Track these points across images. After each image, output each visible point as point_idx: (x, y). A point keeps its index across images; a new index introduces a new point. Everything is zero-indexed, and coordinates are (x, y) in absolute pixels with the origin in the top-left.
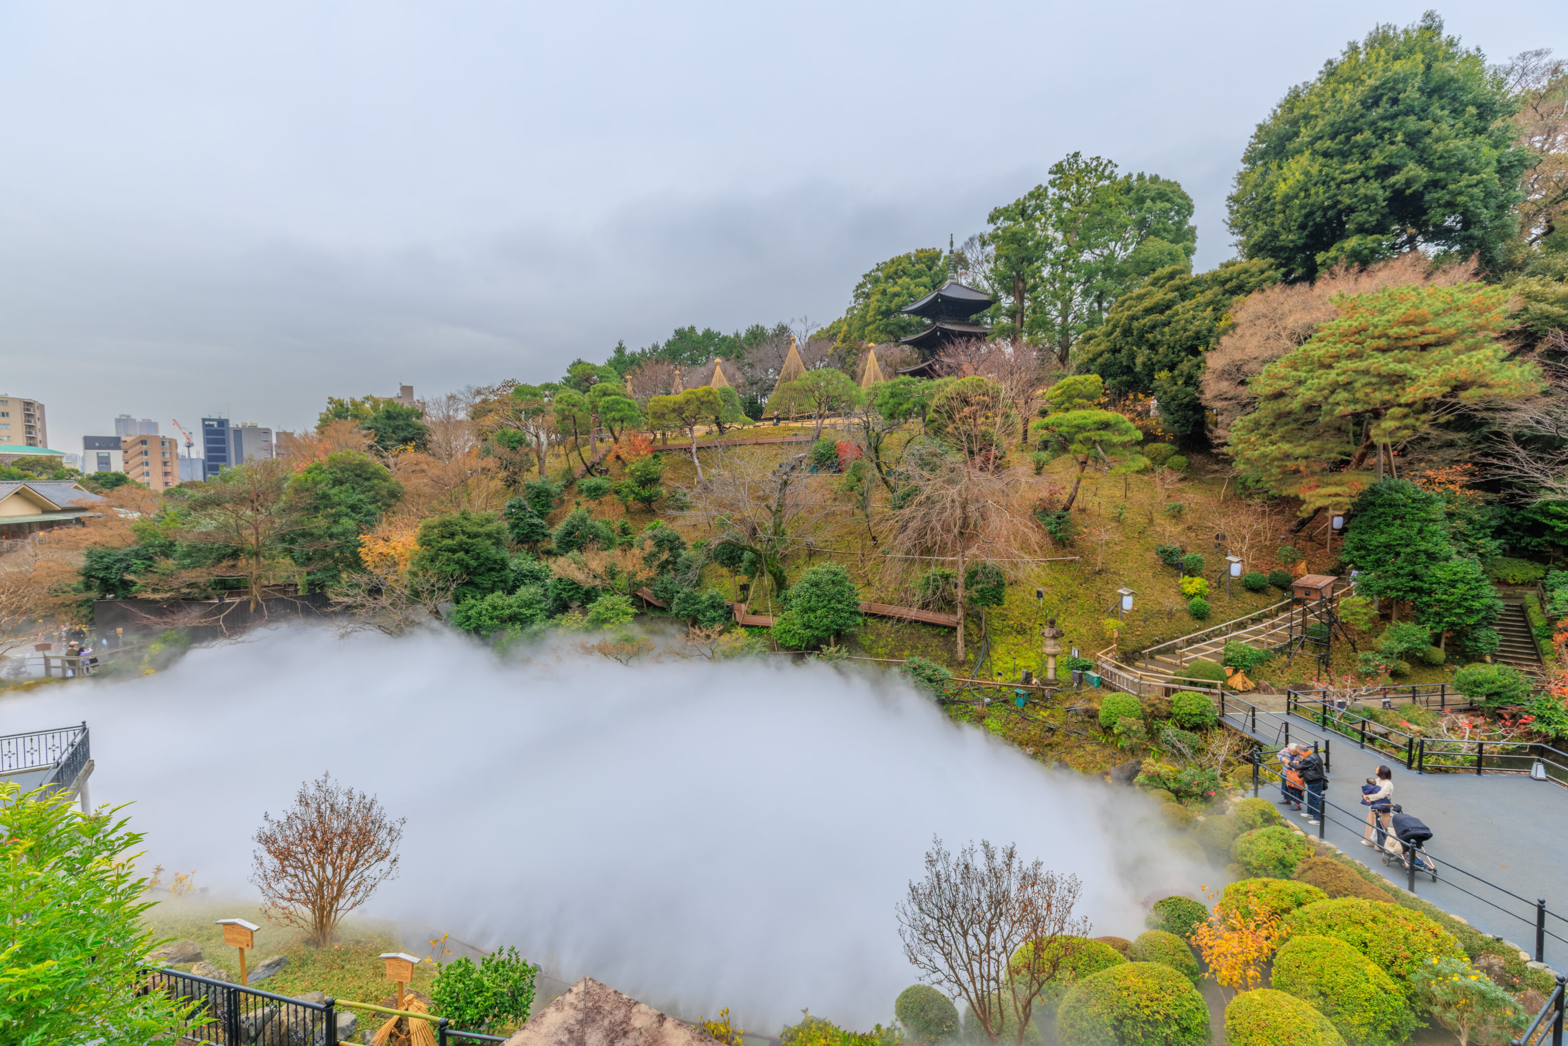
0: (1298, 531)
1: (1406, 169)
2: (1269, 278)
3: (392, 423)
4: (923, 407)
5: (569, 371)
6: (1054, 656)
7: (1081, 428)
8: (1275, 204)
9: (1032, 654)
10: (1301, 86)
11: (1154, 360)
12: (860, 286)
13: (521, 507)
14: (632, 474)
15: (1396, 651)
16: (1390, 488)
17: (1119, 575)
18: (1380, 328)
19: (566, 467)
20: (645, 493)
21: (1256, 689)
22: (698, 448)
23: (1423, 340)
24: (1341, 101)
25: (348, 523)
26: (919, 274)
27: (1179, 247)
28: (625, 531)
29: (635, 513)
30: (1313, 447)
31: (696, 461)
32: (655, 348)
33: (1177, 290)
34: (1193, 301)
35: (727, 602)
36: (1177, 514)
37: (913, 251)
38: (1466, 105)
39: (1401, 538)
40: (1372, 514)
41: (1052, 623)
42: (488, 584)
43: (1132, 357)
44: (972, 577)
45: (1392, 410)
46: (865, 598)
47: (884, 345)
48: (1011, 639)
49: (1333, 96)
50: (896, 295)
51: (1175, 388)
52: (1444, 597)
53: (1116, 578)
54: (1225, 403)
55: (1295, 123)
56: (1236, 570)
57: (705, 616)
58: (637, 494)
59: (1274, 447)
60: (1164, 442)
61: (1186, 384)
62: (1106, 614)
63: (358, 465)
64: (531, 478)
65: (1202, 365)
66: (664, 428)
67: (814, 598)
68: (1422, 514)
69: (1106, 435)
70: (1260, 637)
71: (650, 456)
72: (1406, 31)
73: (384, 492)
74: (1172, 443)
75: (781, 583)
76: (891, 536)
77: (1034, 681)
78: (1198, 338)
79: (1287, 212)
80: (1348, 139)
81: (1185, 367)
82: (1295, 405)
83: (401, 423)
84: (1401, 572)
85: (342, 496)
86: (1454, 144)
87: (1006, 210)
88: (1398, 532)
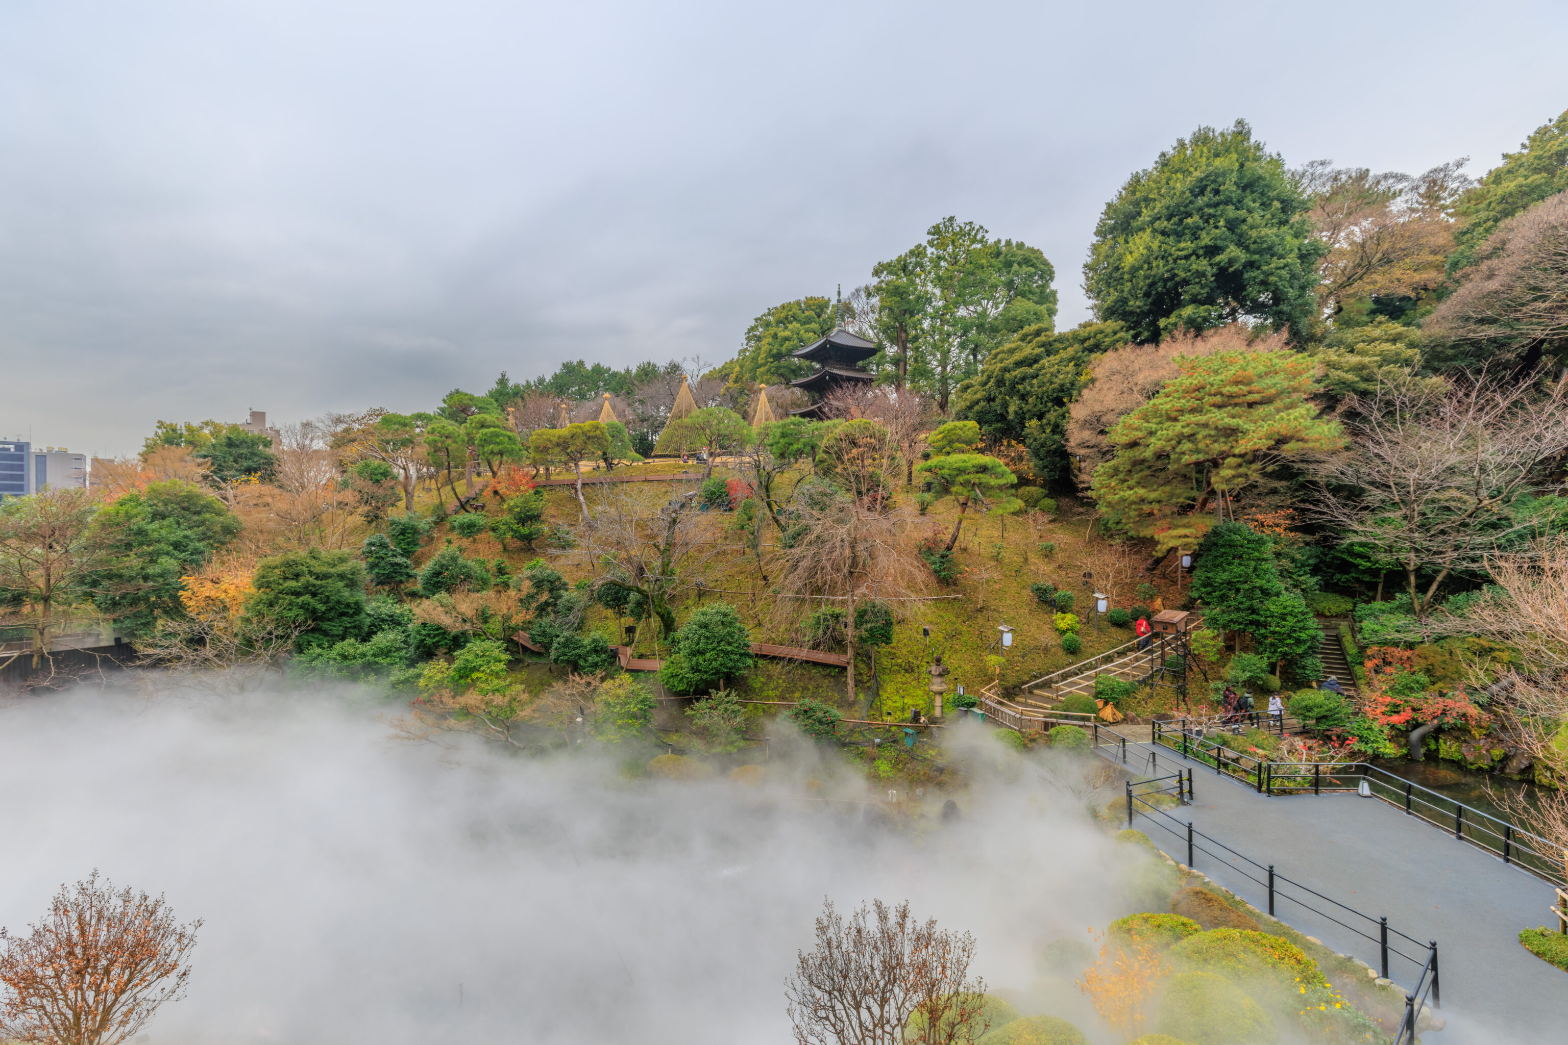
0: (1153, 569)
1: (1228, 250)
2: (1121, 338)
3: (233, 451)
4: (813, 448)
5: (444, 401)
6: (941, 693)
7: (961, 471)
8: (1123, 273)
9: (920, 692)
10: (1141, 173)
11: (1025, 410)
12: (752, 329)
13: (383, 545)
14: (510, 510)
15: (1241, 680)
16: (1229, 530)
17: (999, 612)
18: (1215, 387)
19: (437, 502)
20: (525, 531)
21: (1125, 720)
22: (584, 485)
23: (1250, 398)
24: (1174, 188)
25: (168, 563)
26: (809, 321)
27: (1042, 308)
28: (501, 571)
29: (513, 552)
30: (1164, 492)
31: (581, 498)
32: (541, 381)
33: (1043, 346)
34: (1057, 357)
35: (611, 646)
36: (1048, 554)
37: (803, 299)
38: (1272, 200)
39: (1240, 576)
40: (1215, 553)
41: (938, 661)
42: (339, 631)
43: (1005, 405)
44: (861, 616)
45: (1228, 460)
46: (755, 639)
47: (775, 387)
48: (900, 678)
49: (1168, 184)
50: (787, 339)
51: (1044, 435)
52: (1277, 629)
53: (996, 615)
54: (1088, 450)
55: (1137, 204)
56: (1102, 606)
57: (586, 661)
58: (515, 532)
59: (1131, 492)
60: (1035, 485)
61: (1054, 432)
62: (988, 651)
63: (187, 496)
64: (397, 513)
65: (1067, 415)
66: (547, 464)
67: (703, 640)
68: (1256, 554)
69: (985, 478)
70: (1125, 670)
71: (531, 491)
72: (1222, 134)
73: (218, 528)
74: (1042, 486)
75: (668, 624)
76: (782, 576)
77: (923, 719)
78: (1063, 391)
79: (1134, 281)
80: (1181, 221)
81: (1052, 416)
82: (1148, 453)
83: (244, 451)
84: (1242, 606)
85: (163, 532)
86: (1264, 231)
87: (889, 265)
88: (1238, 570)
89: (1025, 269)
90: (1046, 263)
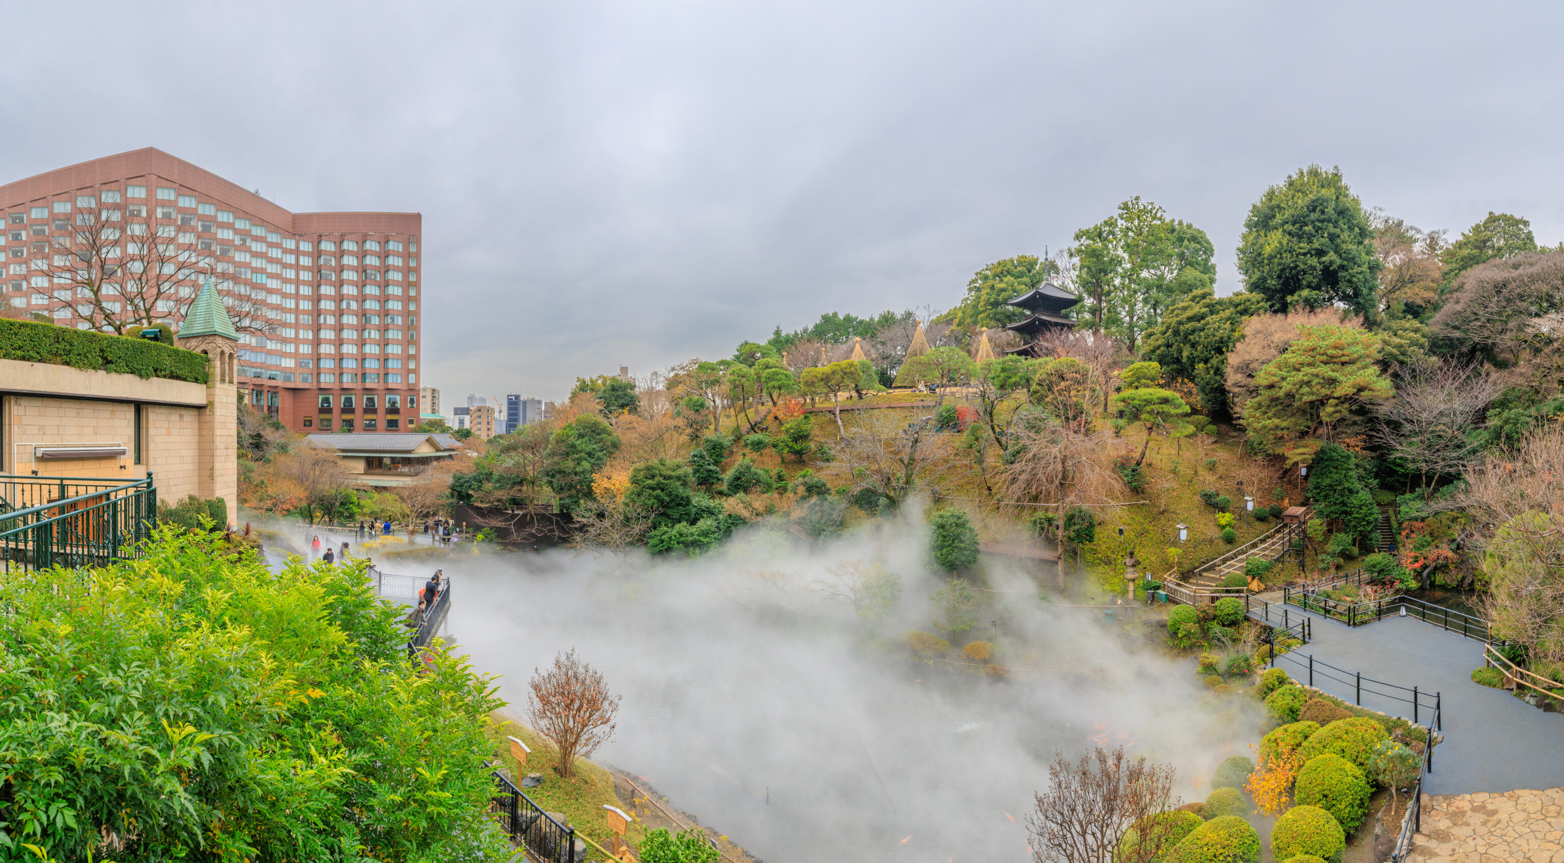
0: (1283, 477)
3: (615, 393)
4: (1028, 381)
5: (738, 350)
7: (1148, 402)
8: (1264, 258)
11: (1195, 355)
12: (973, 281)
13: (701, 456)
14: (787, 431)
16: (1330, 449)
17: (1177, 514)
18: (1324, 348)
19: (735, 425)
20: (797, 447)
21: (1267, 589)
22: (842, 411)
23: (1343, 359)
25: (586, 465)
26: (1021, 275)
27: (1206, 277)
28: (780, 478)
29: (789, 463)
30: (1291, 421)
31: (840, 421)
32: (805, 330)
33: (1207, 306)
34: (1218, 316)
36: (1212, 467)
37: (1016, 257)
39: (1337, 480)
40: (1322, 466)
41: (1131, 554)
42: (676, 515)
43: (1180, 352)
44: (1070, 520)
45: (1330, 400)
46: (982, 538)
47: (993, 330)
48: (1100, 569)
50: (1003, 290)
51: (1208, 376)
52: (1357, 514)
53: (1175, 516)
54: (1240, 389)
56: (1250, 506)
58: (791, 448)
59: (1270, 421)
60: (1202, 414)
61: (1215, 374)
62: (1168, 545)
63: (593, 423)
64: (710, 434)
65: (1225, 362)
66: (813, 394)
67: (941, 538)
69: (1166, 408)
70: (1266, 553)
71: (802, 416)
73: (609, 444)
74: (1207, 415)
76: (1003, 487)
78: (1222, 342)
79: (1271, 265)
81: (1215, 361)
82: (1281, 393)
83: (620, 392)
85: (583, 445)
87: (1088, 231)
88: (1336, 476)
89: (1193, 245)
90: (1208, 242)
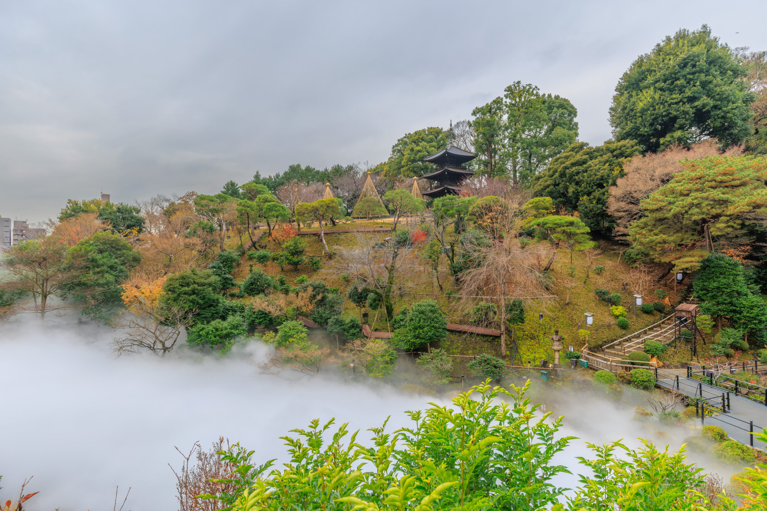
0: (660, 281)
1: (702, 99)
2: (636, 150)
3: (121, 215)
4: (459, 212)
5: (224, 188)
6: (558, 351)
8: (636, 113)
9: (542, 351)
10: (644, 56)
11: (579, 191)
12: (396, 146)
13: (219, 268)
14: (287, 248)
15: (728, 343)
16: (717, 258)
17: (578, 305)
18: (711, 177)
19: (240, 243)
20: (295, 259)
21: (664, 366)
23: (733, 183)
24: (668, 64)
25: (109, 277)
26: (431, 141)
27: (571, 132)
28: (282, 283)
29: (287, 272)
30: (678, 237)
31: (324, 241)
32: (277, 176)
33: (587, 154)
34: (596, 160)
35: (358, 324)
36: (599, 272)
37: (427, 129)
38: (727, 70)
39: (725, 284)
40: (709, 272)
42: (209, 315)
43: (566, 188)
45: (722, 218)
48: (528, 342)
49: (663, 61)
50: (419, 151)
51: (592, 205)
52: (748, 314)
53: (576, 307)
54: (624, 213)
55: (643, 73)
56: (639, 302)
58: (290, 260)
59: (658, 237)
61: (597, 203)
62: (578, 327)
63: (113, 241)
65: (606, 193)
68: (734, 272)
69: (573, 229)
70: (659, 338)
71: (297, 238)
72: (694, 33)
73: (131, 259)
75: (390, 312)
77: (551, 365)
78: (602, 179)
79: (644, 117)
80: (673, 83)
81: (597, 193)
82: (669, 215)
83: (127, 215)
84: (725, 302)
85: (105, 260)
86: (724, 88)
87: (482, 108)
88: (724, 281)
89: (561, 111)
90: (572, 107)
